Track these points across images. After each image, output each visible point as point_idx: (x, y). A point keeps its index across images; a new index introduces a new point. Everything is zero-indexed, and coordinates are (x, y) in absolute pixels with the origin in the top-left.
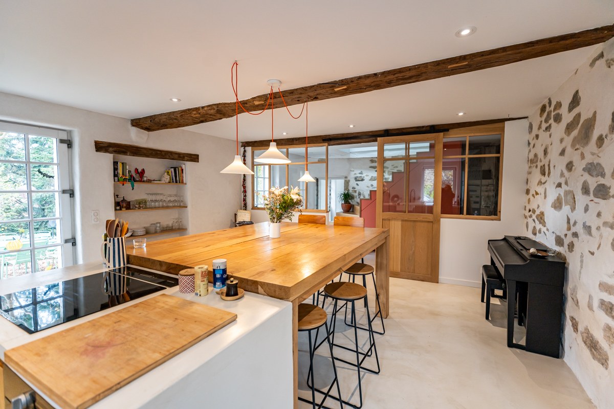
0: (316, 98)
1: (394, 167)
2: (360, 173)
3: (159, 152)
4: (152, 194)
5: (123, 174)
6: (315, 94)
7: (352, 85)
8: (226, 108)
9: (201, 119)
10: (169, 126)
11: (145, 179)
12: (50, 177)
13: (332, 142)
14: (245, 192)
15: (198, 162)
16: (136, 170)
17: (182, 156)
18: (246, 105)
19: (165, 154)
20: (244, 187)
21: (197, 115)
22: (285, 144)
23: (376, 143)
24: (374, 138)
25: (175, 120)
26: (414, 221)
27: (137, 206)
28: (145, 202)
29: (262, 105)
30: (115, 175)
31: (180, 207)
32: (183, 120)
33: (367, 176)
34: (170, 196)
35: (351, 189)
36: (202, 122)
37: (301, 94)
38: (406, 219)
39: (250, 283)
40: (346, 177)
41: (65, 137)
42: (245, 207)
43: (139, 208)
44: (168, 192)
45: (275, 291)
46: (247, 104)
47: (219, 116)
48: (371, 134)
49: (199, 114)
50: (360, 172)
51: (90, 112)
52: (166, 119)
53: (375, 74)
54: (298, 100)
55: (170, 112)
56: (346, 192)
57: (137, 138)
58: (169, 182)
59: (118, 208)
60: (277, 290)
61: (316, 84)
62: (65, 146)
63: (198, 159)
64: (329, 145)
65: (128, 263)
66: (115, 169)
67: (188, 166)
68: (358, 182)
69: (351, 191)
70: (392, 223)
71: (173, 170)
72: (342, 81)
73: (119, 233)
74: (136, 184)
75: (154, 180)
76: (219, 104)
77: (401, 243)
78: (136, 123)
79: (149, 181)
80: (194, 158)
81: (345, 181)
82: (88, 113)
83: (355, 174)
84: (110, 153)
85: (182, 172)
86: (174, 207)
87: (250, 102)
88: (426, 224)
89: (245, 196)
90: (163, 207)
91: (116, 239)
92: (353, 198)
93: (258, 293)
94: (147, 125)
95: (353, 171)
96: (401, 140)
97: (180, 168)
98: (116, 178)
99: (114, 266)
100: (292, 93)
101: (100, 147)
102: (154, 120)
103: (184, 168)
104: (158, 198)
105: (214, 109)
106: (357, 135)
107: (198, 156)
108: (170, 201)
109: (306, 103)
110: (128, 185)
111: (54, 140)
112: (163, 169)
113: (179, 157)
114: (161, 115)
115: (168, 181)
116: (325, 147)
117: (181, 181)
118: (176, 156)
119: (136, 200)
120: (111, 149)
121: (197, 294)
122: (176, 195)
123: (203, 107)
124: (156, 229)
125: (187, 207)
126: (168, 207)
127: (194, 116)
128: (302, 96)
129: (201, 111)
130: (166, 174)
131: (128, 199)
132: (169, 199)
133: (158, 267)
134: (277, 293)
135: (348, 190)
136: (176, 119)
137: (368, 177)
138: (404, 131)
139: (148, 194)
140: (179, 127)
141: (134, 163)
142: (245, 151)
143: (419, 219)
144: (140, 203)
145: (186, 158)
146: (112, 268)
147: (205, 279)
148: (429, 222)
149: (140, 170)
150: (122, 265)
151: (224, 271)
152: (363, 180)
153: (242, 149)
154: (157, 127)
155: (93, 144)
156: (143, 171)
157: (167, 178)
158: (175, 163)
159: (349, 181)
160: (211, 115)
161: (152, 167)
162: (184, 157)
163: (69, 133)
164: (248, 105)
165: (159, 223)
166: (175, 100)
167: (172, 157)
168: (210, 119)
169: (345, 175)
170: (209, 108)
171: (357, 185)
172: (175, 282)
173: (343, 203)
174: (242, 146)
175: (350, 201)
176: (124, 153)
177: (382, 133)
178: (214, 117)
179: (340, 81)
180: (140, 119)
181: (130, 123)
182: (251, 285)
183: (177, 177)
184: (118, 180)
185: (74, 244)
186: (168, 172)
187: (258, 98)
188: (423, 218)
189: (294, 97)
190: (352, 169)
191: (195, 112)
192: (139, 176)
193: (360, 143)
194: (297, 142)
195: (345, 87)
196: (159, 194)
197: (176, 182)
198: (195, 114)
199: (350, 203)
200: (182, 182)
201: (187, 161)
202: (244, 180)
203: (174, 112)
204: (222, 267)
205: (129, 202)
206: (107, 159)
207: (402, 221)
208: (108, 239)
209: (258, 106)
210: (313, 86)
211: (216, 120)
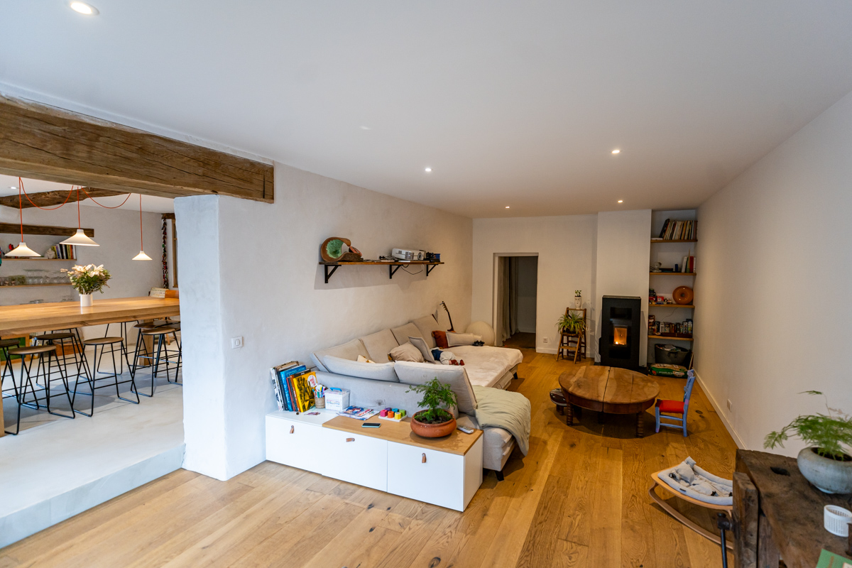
3: (35, 229)
4: (36, 270)
14: (165, 268)
15: (93, 237)
16: (12, 246)
19: (45, 230)
20: (164, 263)
21: (47, 198)
27: (8, 282)
28: (23, 279)
32: (40, 201)
42: (166, 285)
43: (12, 284)
44: (53, 268)
58: (55, 258)
63: (94, 234)
71: (58, 245)
75: (33, 257)
80: (88, 233)
85: (72, 248)
86: (60, 283)
89: (165, 273)
90: (44, 284)
104: (41, 274)
107: (92, 230)
108: (55, 278)
112: (47, 245)
113: (66, 232)
115: (53, 256)
117: (69, 257)
118: (61, 232)
119: (9, 277)
123: (48, 193)
126: (51, 284)
129: (48, 195)
130: (50, 249)
132: (56, 275)
136: (31, 201)
139: (26, 271)
141: (7, 239)
142: (165, 224)
144: (13, 280)
153: (162, 221)
165: (41, 300)
174: (162, 218)
180: (2, 198)
183: (64, 255)
186: (53, 248)
191: (43, 196)
196: (42, 270)
197: (63, 258)
198: (45, 198)
200: (72, 258)
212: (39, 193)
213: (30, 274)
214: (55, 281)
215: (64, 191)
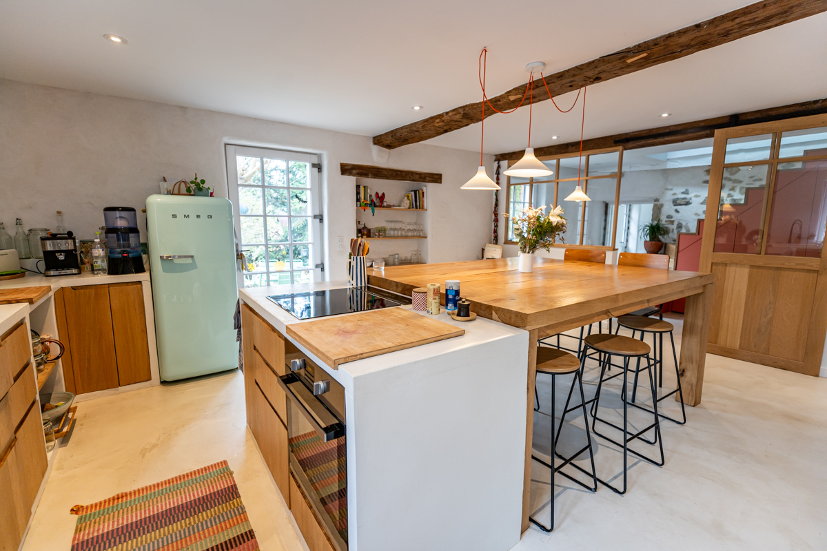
0: (597, 79)
1: (754, 181)
2: (683, 193)
3: (399, 173)
4: (391, 222)
5: (365, 199)
6: (596, 72)
7: (655, 49)
8: (475, 110)
9: (445, 128)
10: (410, 140)
11: (385, 204)
12: (305, 202)
13: (630, 145)
14: (496, 220)
15: (441, 183)
16: (377, 194)
17: (423, 176)
18: (499, 103)
19: (406, 175)
20: (496, 215)
21: (440, 124)
22: (556, 153)
23: (712, 140)
24: (708, 132)
25: (416, 133)
26: (777, 269)
27: (377, 234)
28: (385, 230)
29: (520, 100)
30: (358, 200)
31: (420, 237)
32: (425, 132)
33: (696, 196)
34: (410, 224)
35: (664, 219)
36: (446, 131)
37: (574, 75)
38: (760, 264)
39: (483, 307)
40: (657, 200)
41: (316, 162)
42: (496, 240)
43: (379, 236)
44: (407, 219)
45: (510, 318)
46: (499, 101)
47: (465, 121)
48: (702, 124)
49: (443, 121)
50: (683, 190)
51: (337, 132)
52: (407, 132)
53: (698, 26)
54: (571, 86)
55: (412, 124)
56: (655, 223)
57: (379, 158)
58: (409, 208)
59: (360, 235)
60: (513, 316)
61: (598, 58)
62: (316, 170)
63: (441, 179)
64: (626, 149)
65: (368, 283)
66: (358, 193)
67: (430, 189)
68: (678, 208)
69: (663, 222)
70: (731, 271)
71: (413, 193)
72: (639, 46)
73: (361, 252)
74: (377, 210)
75: (394, 206)
76: (467, 105)
77: (746, 303)
78: (378, 140)
79: (389, 206)
80: (436, 178)
81: (655, 206)
82: (335, 134)
83: (675, 194)
84: (354, 176)
85: (423, 196)
86: (413, 237)
87: (504, 98)
88: (803, 274)
89: (496, 226)
90: (402, 237)
91: (358, 257)
92: (666, 232)
93: (492, 319)
94: (388, 142)
95: (672, 189)
96: (763, 130)
97: (421, 192)
98: (358, 203)
99: (357, 285)
100: (561, 76)
101: (346, 169)
102: (395, 135)
103: (425, 191)
104: (398, 226)
105: (460, 113)
106: (675, 129)
107: (441, 175)
108: (409, 230)
109: (583, 89)
110: (369, 210)
111: (308, 165)
112: (402, 193)
113: (420, 178)
114: (402, 128)
115: (408, 205)
116: (617, 154)
117: (421, 207)
118: (417, 176)
119: (376, 228)
120: (354, 172)
121: (428, 312)
122: (415, 224)
123: (447, 113)
124: (394, 261)
125: (426, 237)
126: (406, 237)
127: (437, 125)
128: (576, 78)
130: (406, 198)
131: (369, 226)
132: (409, 227)
133: (395, 288)
134: (513, 320)
135: (659, 220)
136: (417, 131)
137: (698, 198)
138: (773, 113)
139: (387, 221)
140: (421, 140)
141: (376, 186)
142: (499, 167)
143: (787, 265)
144: (379, 232)
145: (427, 178)
146: (355, 285)
147: (437, 297)
148: (809, 271)
149: (380, 195)
150: (363, 285)
151: (457, 293)
152: (688, 203)
153: (496, 164)
154: (398, 143)
155: (339, 167)
156: (383, 194)
157: (406, 203)
158: (415, 185)
159: (662, 205)
160: (456, 121)
161: (393, 190)
162: (425, 178)
163: (319, 156)
164: (501, 103)
165: (398, 254)
166: (417, 108)
167: (413, 178)
168: (455, 127)
169: (654, 196)
170: (454, 113)
171: (677, 211)
172: (409, 302)
173: (648, 239)
174: (495, 161)
175: (660, 237)
176: (366, 175)
177: (726, 120)
178: (460, 124)
179: (635, 46)
180: (382, 135)
181: (372, 141)
182: (485, 310)
183: (417, 203)
184: (360, 206)
185: (323, 269)
186: (408, 196)
187: (514, 92)
188: (798, 264)
189: (564, 82)
190: (670, 187)
191: (438, 121)
192: (378, 202)
193: (682, 141)
194: (574, 148)
195: (644, 55)
196: (398, 221)
197: (416, 208)
198: (438, 123)
199: (659, 241)
200: (423, 208)
201: (429, 182)
202: (496, 205)
203: (415, 123)
204: (455, 288)
205: (370, 230)
206: (351, 181)
207: (752, 267)
208: (352, 257)
209: (514, 101)
210: (593, 62)
211: (462, 127)
212: (432, 118)
213: (388, 226)
214: (410, 234)
215: (473, 105)
